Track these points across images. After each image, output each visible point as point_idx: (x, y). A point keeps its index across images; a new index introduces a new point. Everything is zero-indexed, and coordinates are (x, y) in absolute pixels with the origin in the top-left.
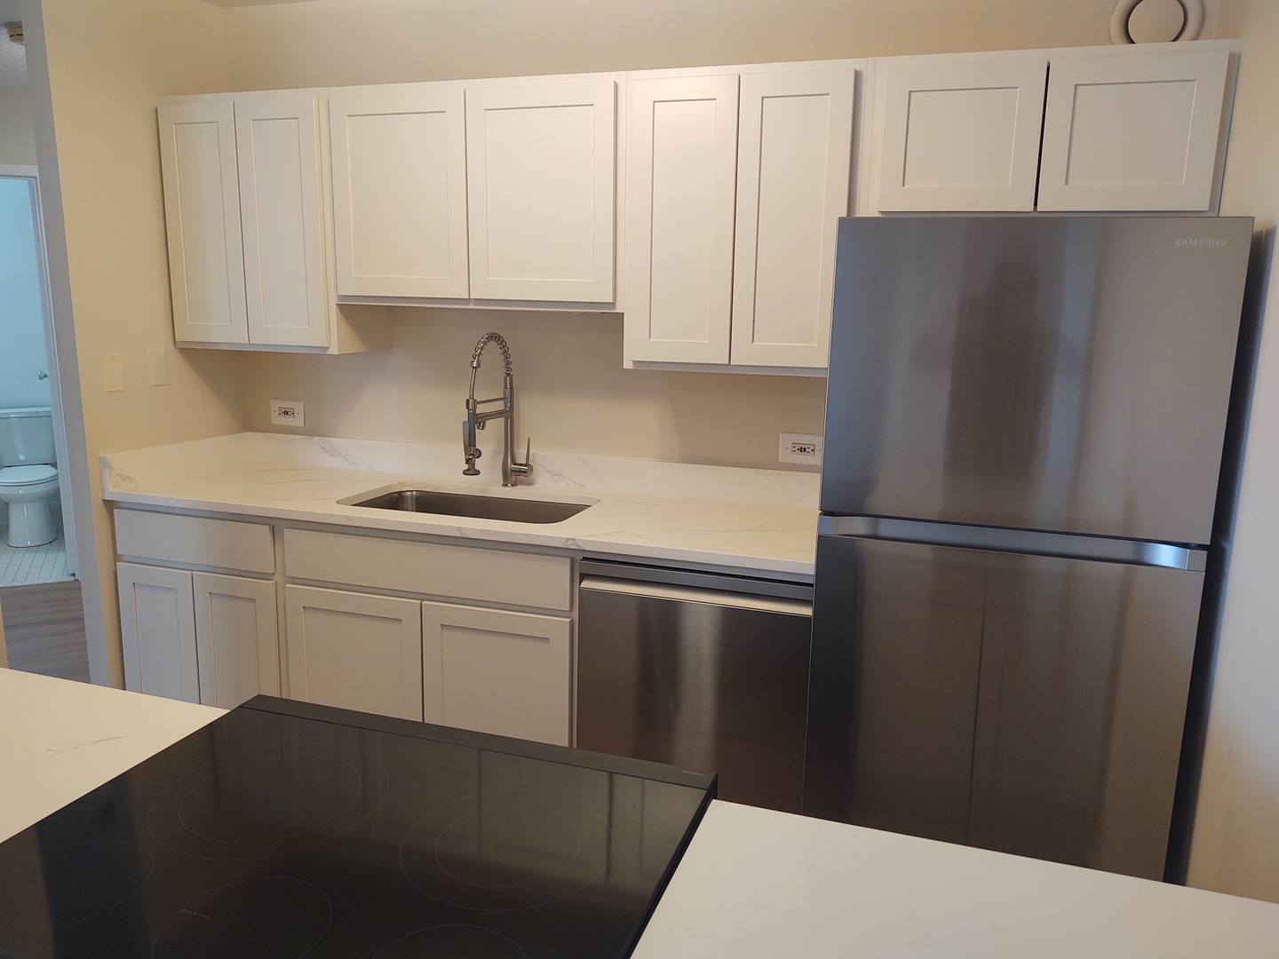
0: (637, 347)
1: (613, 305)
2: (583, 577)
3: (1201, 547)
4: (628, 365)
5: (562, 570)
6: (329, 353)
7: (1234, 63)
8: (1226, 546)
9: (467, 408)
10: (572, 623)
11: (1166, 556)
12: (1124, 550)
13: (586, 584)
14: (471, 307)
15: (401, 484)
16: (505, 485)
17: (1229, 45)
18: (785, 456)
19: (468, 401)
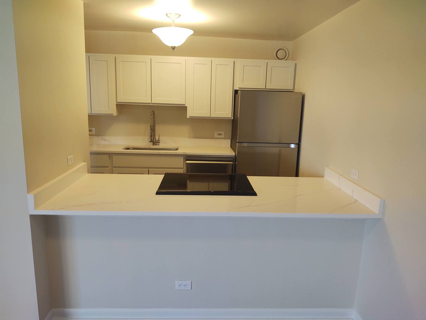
0: (190, 113)
1: (184, 105)
2: (187, 160)
3: (297, 144)
4: (188, 117)
5: (181, 159)
6: (114, 115)
7: (296, 65)
8: (300, 144)
9: (151, 127)
10: (184, 170)
11: (293, 146)
12: (286, 145)
13: (187, 162)
14: (151, 105)
15: (128, 146)
16: (153, 145)
17: (295, 62)
18: (216, 136)
19: (151, 126)
